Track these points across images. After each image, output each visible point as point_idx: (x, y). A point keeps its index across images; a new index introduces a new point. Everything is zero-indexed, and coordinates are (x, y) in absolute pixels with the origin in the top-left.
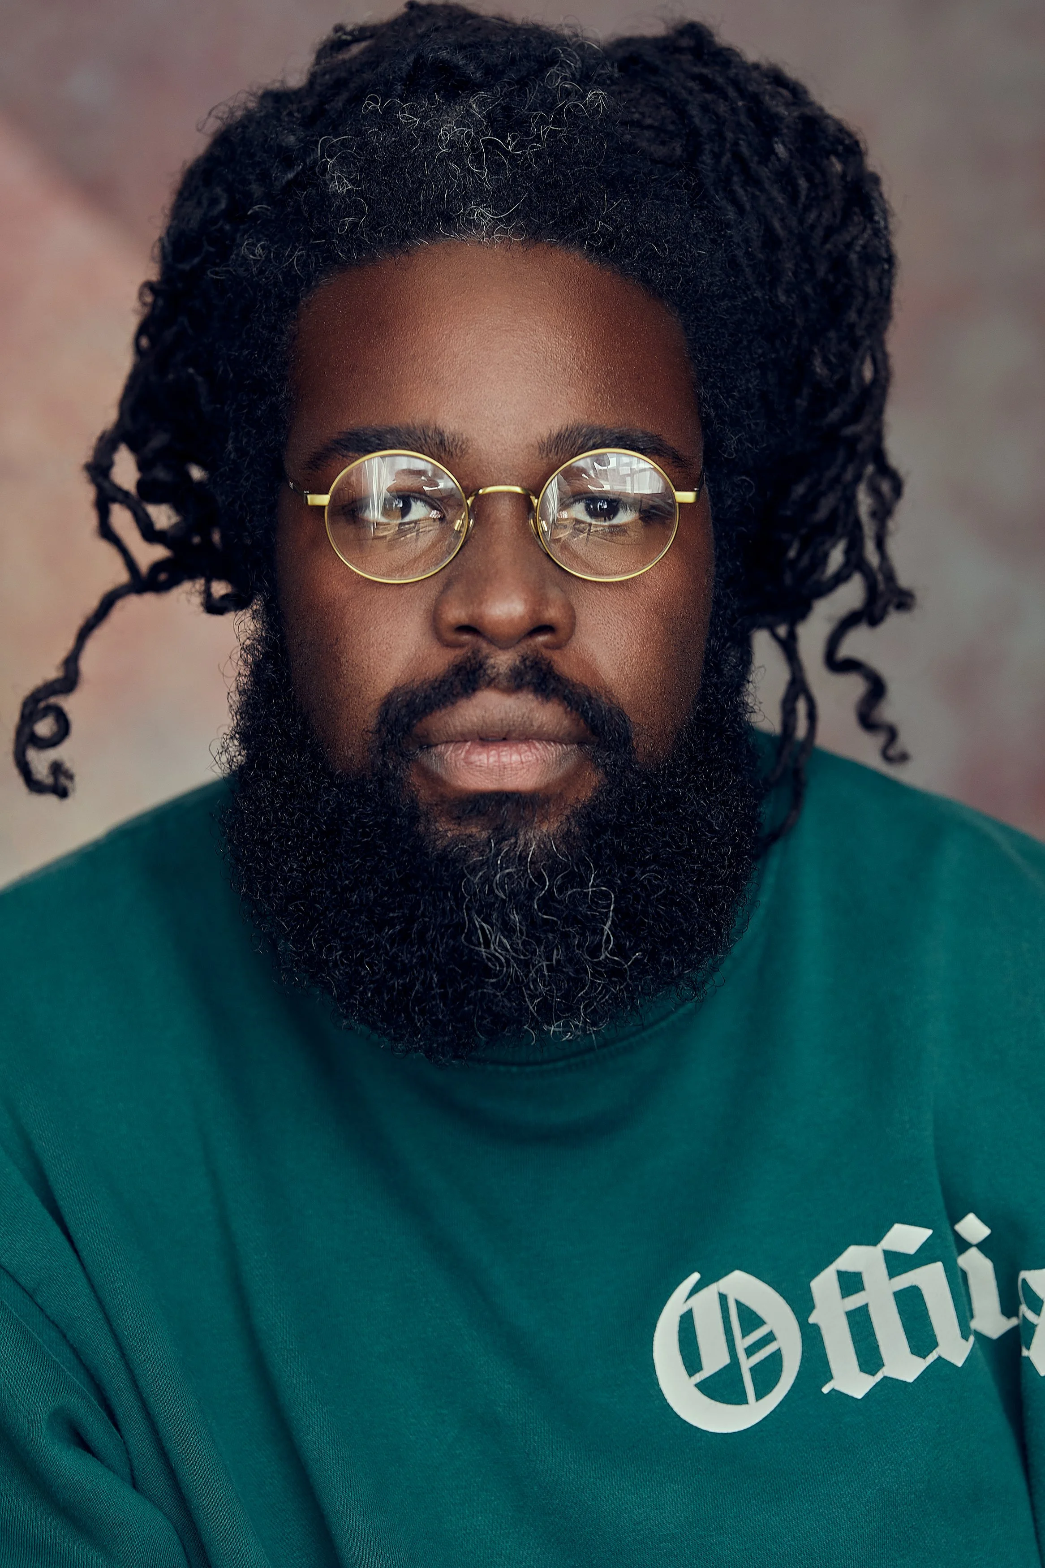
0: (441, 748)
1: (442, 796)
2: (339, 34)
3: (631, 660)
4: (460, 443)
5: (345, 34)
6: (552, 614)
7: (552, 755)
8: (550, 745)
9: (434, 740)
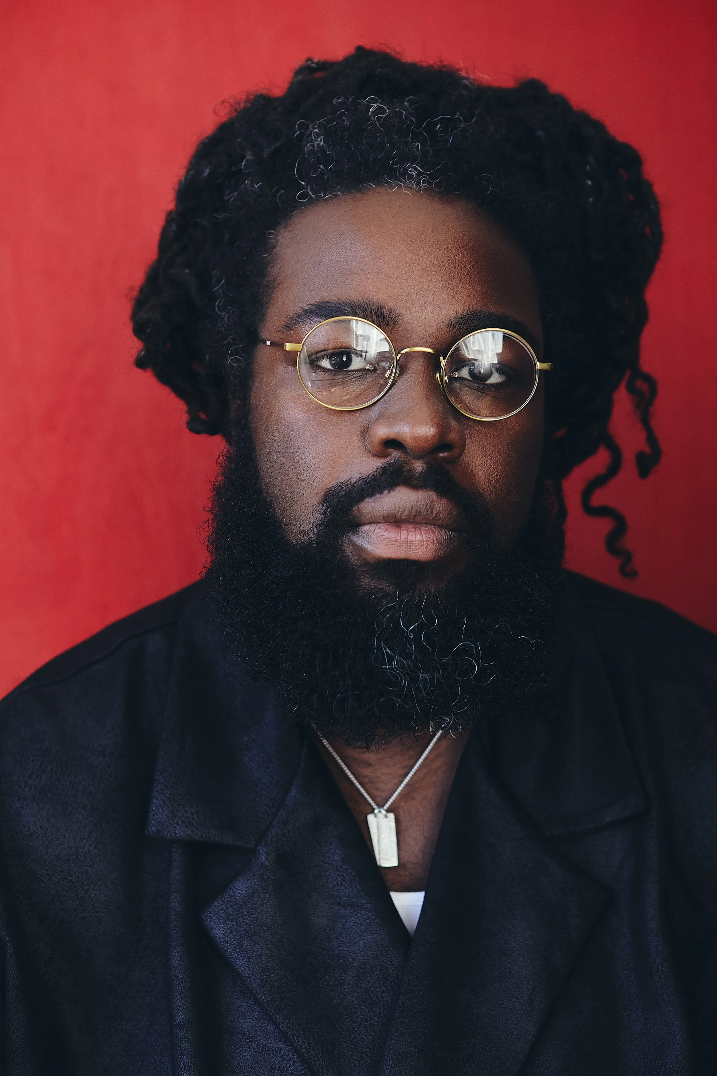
0: (366, 528)
1: (365, 559)
2: (309, 62)
3: (497, 477)
4: (394, 316)
5: (313, 63)
6: (453, 436)
7: (443, 538)
8: (442, 531)
9: (364, 521)
